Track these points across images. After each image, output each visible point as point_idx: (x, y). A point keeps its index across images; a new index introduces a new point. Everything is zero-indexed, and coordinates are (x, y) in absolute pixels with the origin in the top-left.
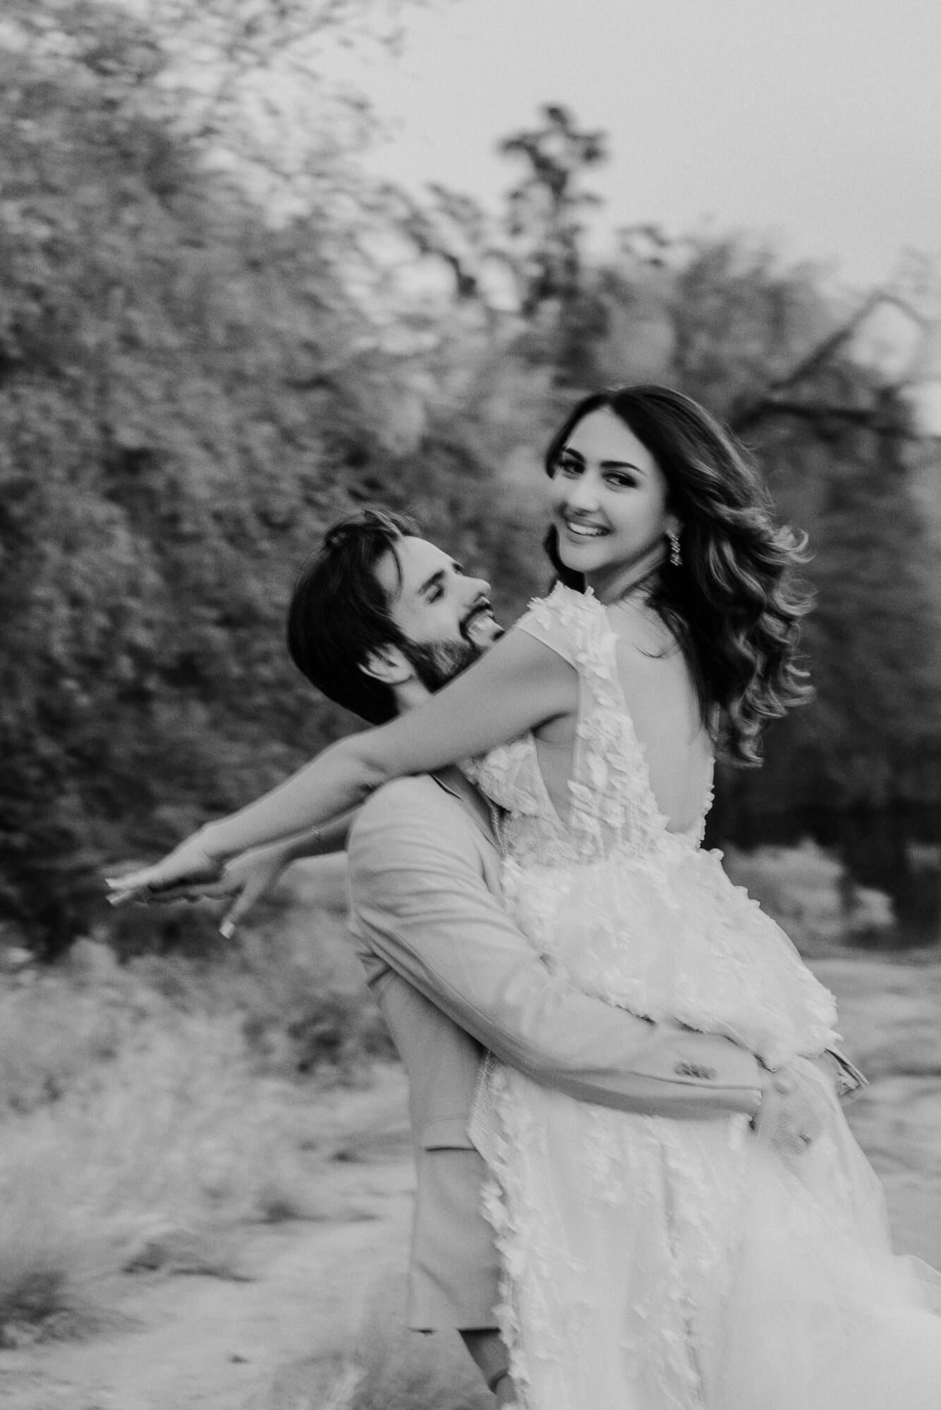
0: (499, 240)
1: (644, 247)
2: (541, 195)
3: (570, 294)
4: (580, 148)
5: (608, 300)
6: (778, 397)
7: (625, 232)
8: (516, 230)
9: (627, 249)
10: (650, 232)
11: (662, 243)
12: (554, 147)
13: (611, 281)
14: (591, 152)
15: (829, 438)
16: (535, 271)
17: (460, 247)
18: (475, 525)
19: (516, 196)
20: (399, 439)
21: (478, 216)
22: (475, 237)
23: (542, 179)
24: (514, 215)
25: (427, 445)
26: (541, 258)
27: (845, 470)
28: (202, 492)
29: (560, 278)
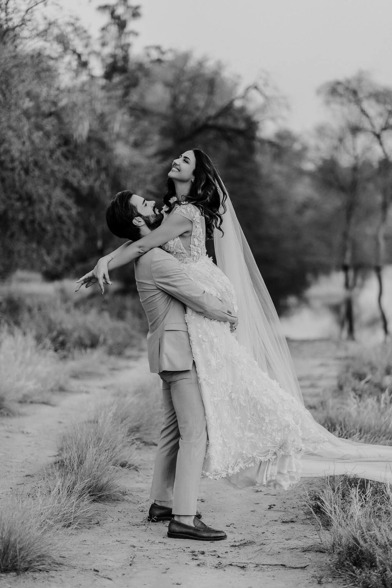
0: (97, 47)
1: (155, 55)
2: (114, 29)
3: (123, 70)
4: (130, 12)
5: (140, 74)
6: (211, 122)
7: (147, 48)
8: (104, 44)
9: (148, 55)
10: (158, 48)
11: (163, 53)
12: (120, 11)
13: (140, 66)
14: (136, 14)
15: (229, 140)
16: (110, 61)
17: (80, 49)
18: (106, 169)
19: (103, 29)
20: (80, 136)
21: (89, 37)
22: (87, 46)
23: (114, 24)
24: (103, 37)
25: (89, 139)
26: (114, 56)
27: (234, 152)
28: (16, 154)
29: (120, 64)
